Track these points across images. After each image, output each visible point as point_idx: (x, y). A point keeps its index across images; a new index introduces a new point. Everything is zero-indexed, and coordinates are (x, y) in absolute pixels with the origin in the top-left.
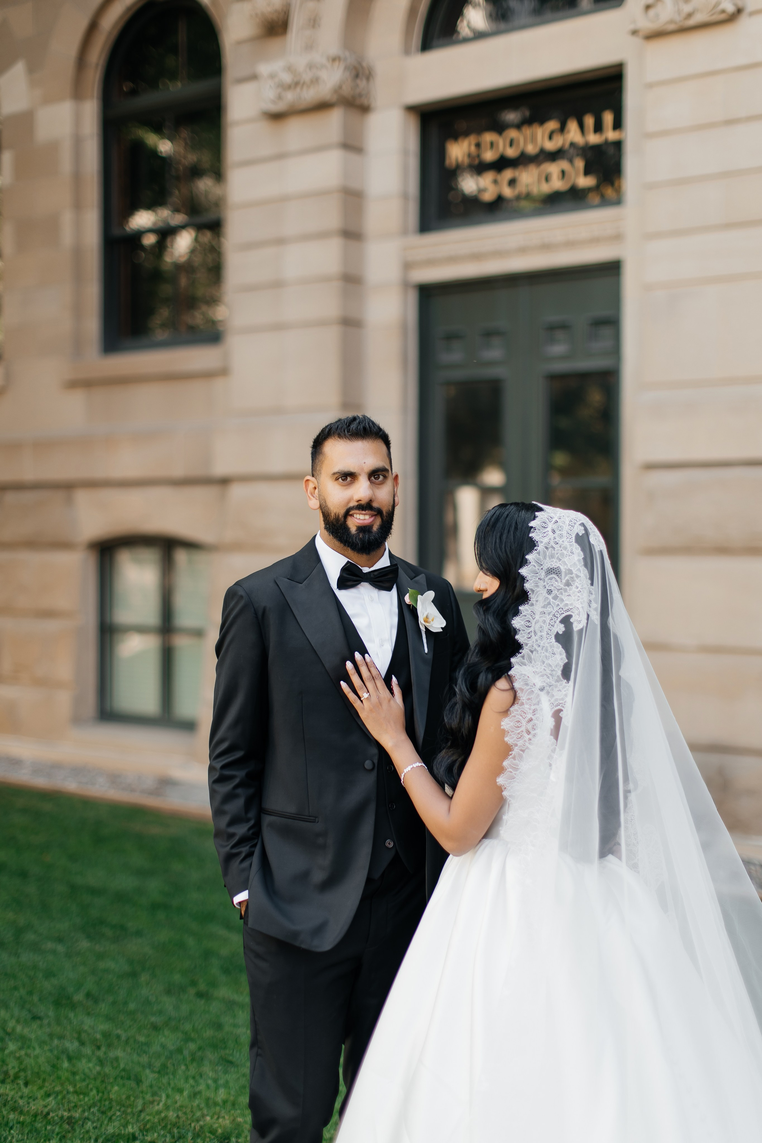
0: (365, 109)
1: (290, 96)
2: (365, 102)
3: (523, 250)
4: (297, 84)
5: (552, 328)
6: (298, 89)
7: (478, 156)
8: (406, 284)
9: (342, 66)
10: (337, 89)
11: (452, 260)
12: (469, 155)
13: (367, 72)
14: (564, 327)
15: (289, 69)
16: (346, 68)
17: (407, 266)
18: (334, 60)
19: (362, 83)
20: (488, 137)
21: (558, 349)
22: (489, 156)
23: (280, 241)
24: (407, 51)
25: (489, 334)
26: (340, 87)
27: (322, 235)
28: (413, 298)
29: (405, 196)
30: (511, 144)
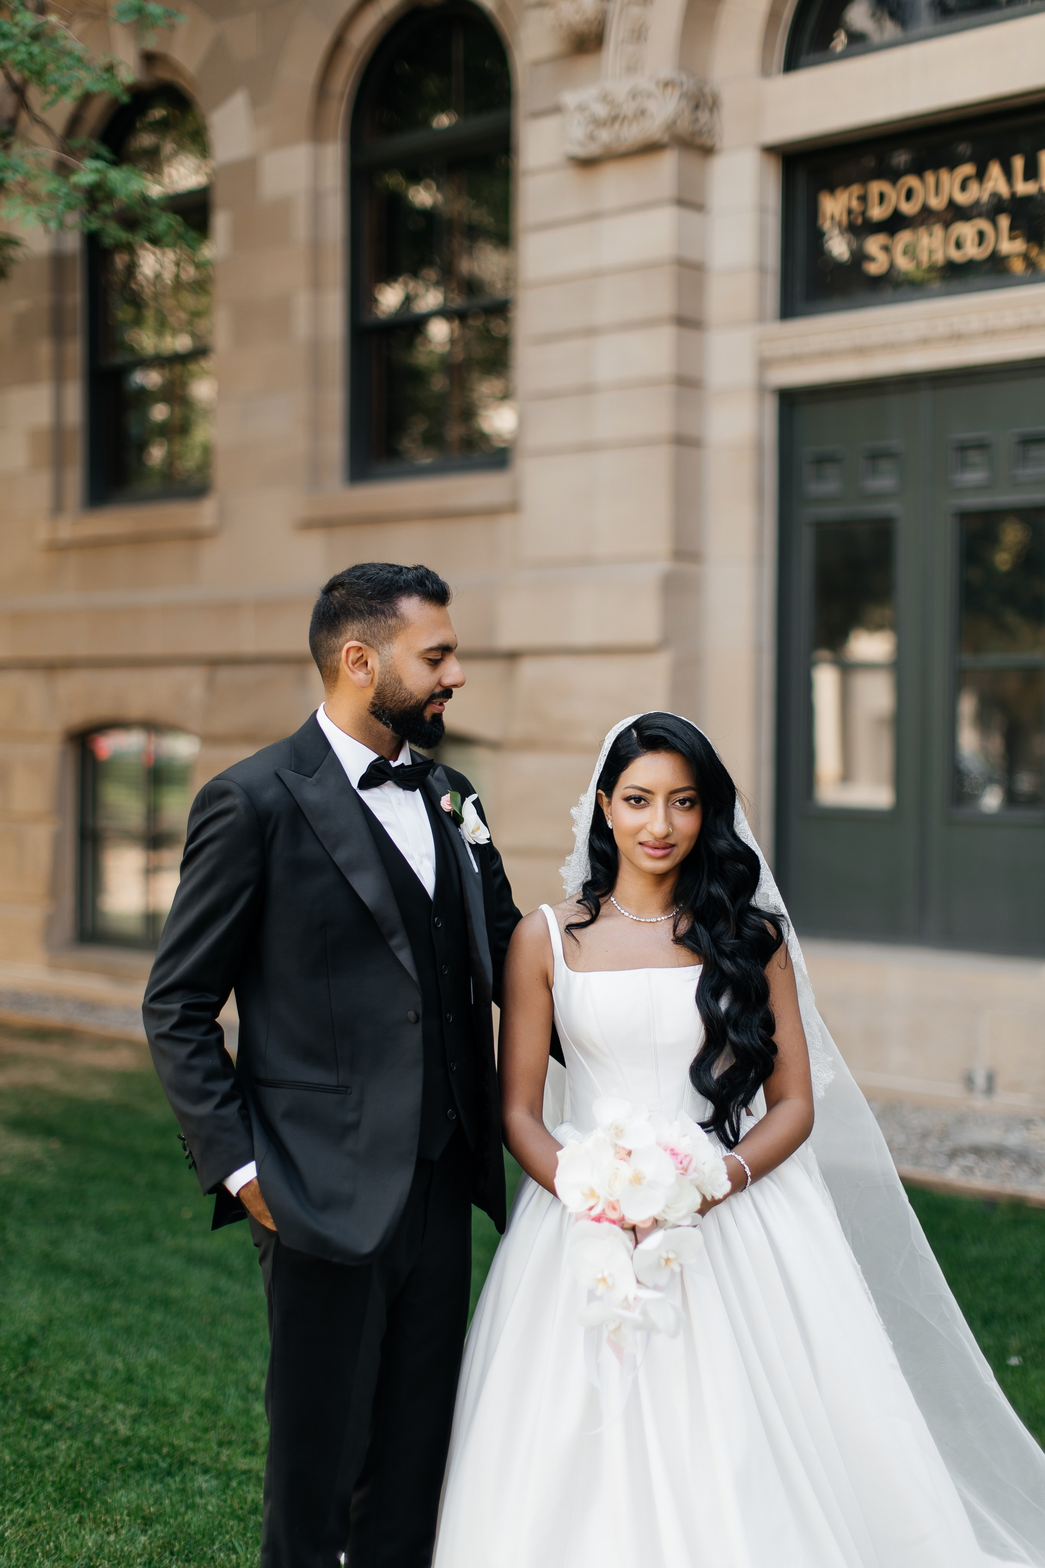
0: (707, 151)
1: (605, 136)
2: (709, 143)
3: (925, 342)
4: (614, 119)
5: (963, 448)
6: (617, 126)
7: (863, 213)
8: (761, 389)
9: (677, 94)
10: (671, 126)
11: (826, 355)
12: (850, 212)
13: (710, 101)
14: (981, 446)
15: (605, 98)
16: (681, 96)
17: (764, 364)
18: (666, 85)
19: (704, 116)
20: (876, 187)
21: (974, 477)
22: (877, 213)
23: (591, 332)
24: (765, 72)
25: (875, 456)
26: (674, 122)
27: (649, 323)
28: (771, 407)
29: (762, 269)
30: (909, 195)
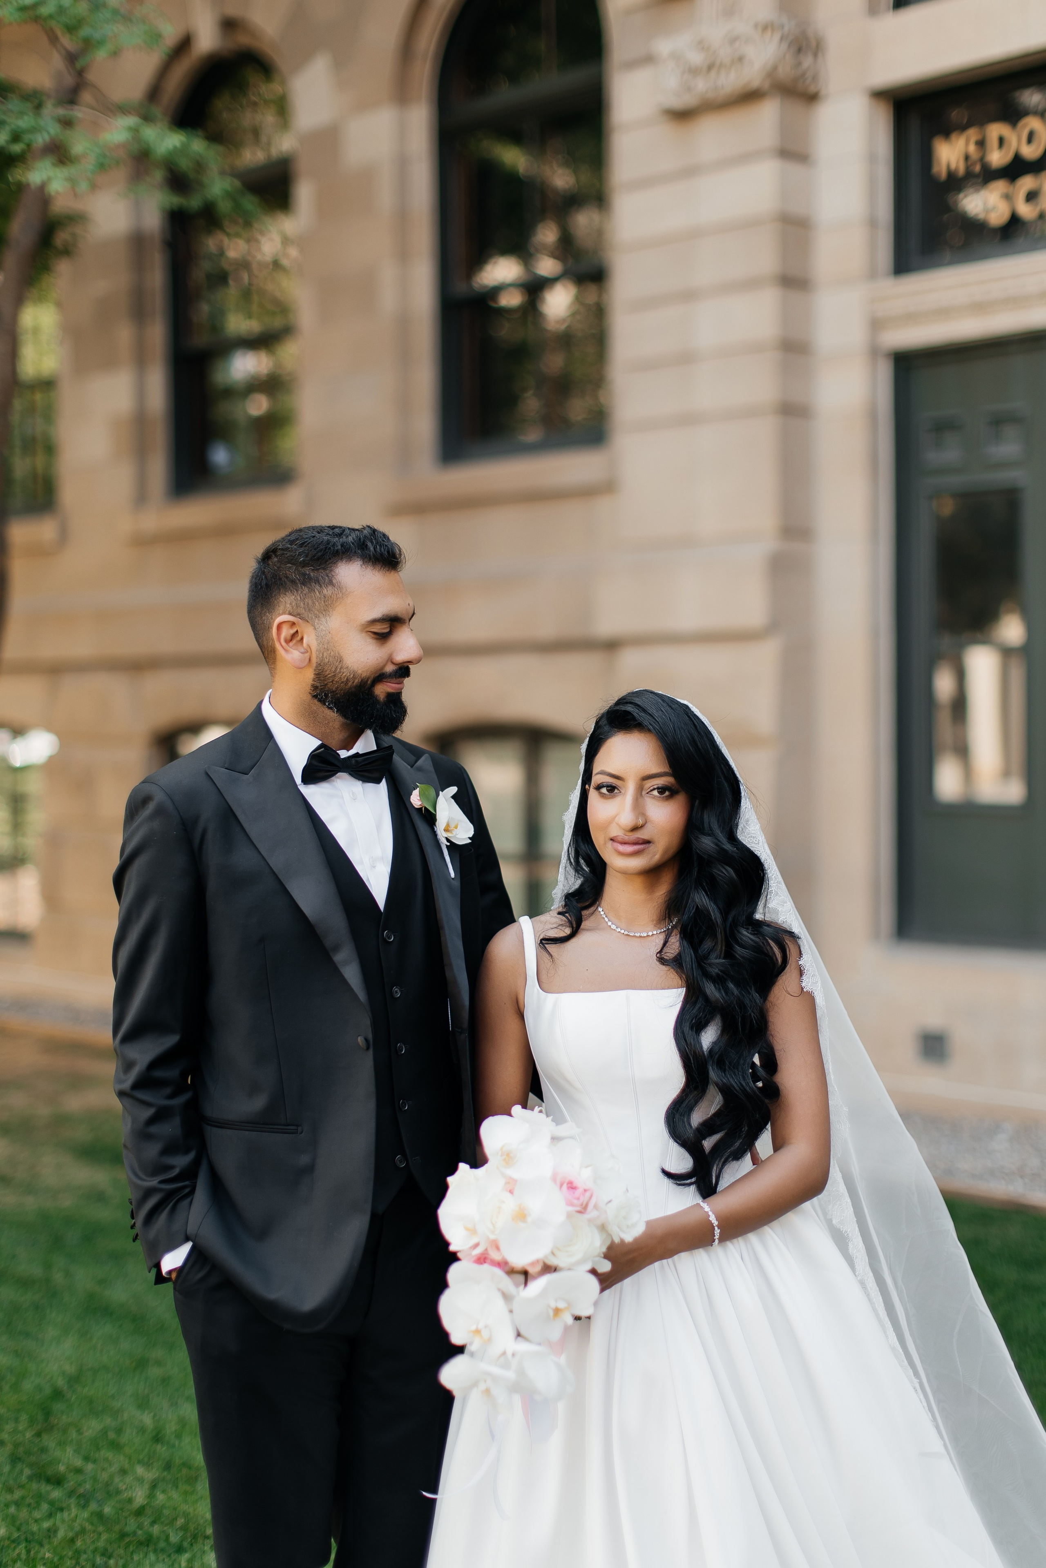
0: (811, 98)
1: (702, 86)
2: (812, 89)
4: (710, 68)
6: (713, 73)
7: (982, 159)
8: (874, 351)
9: (777, 36)
10: (771, 73)
11: (943, 313)
12: (967, 158)
13: (814, 44)
15: (702, 45)
16: (782, 39)
17: (876, 325)
18: (765, 28)
19: (807, 61)
20: (995, 130)
22: (997, 158)
23: (688, 296)
24: (872, 10)
25: (999, 422)
26: (775, 68)
27: (750, 284)
28: (885, 373)
29: (872, 223)
30: (1030, 138)
